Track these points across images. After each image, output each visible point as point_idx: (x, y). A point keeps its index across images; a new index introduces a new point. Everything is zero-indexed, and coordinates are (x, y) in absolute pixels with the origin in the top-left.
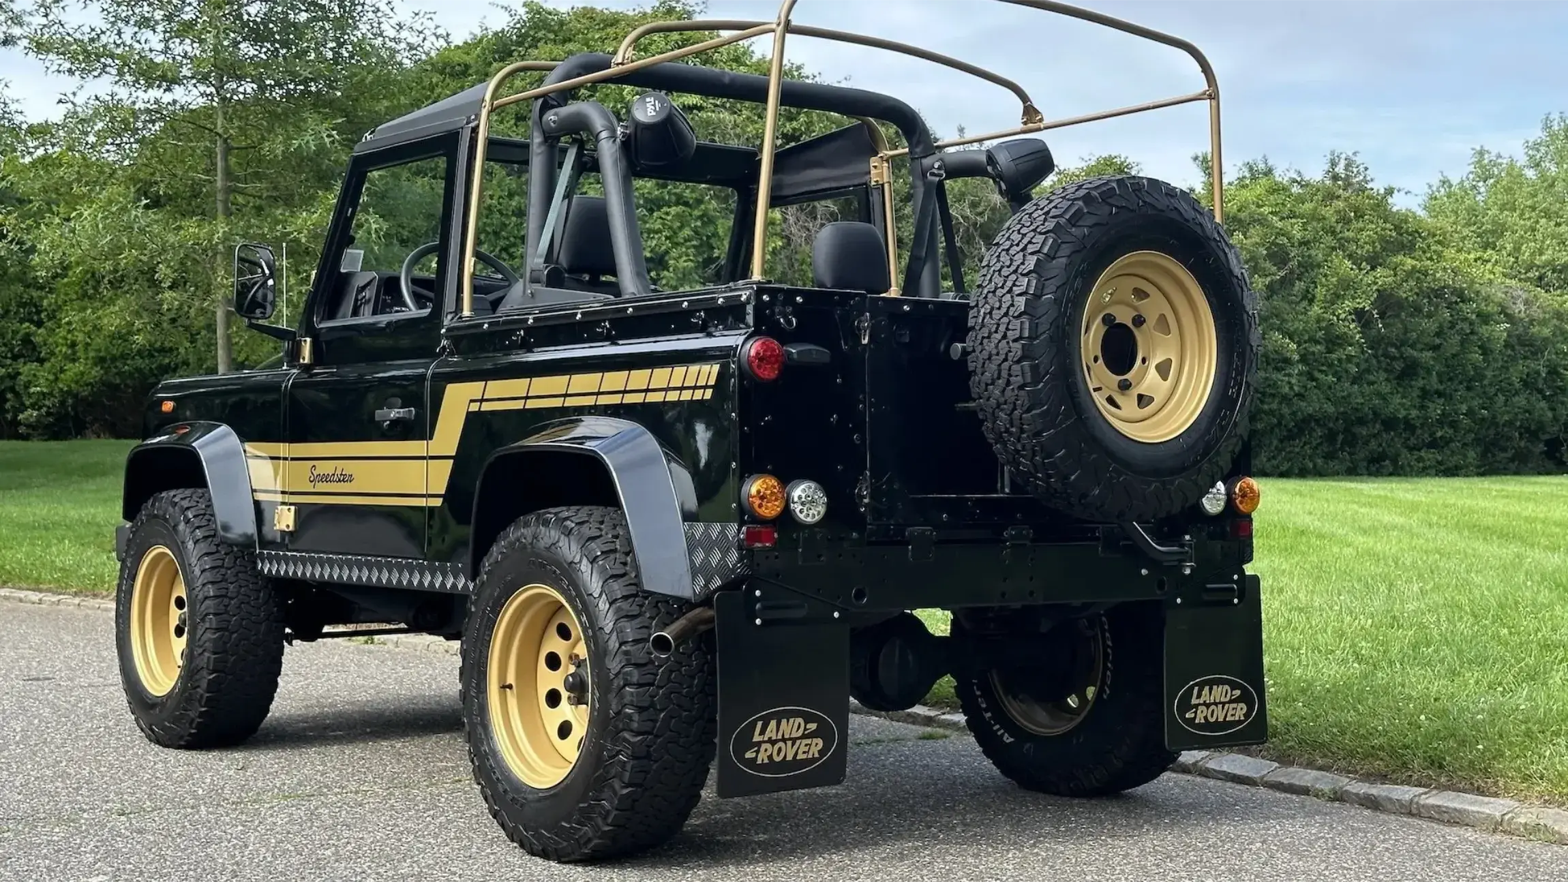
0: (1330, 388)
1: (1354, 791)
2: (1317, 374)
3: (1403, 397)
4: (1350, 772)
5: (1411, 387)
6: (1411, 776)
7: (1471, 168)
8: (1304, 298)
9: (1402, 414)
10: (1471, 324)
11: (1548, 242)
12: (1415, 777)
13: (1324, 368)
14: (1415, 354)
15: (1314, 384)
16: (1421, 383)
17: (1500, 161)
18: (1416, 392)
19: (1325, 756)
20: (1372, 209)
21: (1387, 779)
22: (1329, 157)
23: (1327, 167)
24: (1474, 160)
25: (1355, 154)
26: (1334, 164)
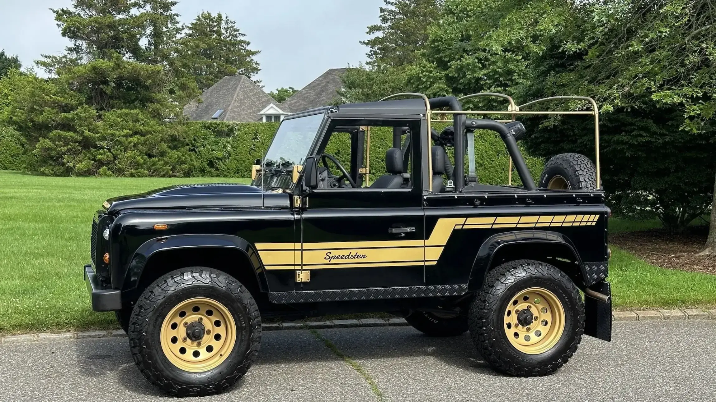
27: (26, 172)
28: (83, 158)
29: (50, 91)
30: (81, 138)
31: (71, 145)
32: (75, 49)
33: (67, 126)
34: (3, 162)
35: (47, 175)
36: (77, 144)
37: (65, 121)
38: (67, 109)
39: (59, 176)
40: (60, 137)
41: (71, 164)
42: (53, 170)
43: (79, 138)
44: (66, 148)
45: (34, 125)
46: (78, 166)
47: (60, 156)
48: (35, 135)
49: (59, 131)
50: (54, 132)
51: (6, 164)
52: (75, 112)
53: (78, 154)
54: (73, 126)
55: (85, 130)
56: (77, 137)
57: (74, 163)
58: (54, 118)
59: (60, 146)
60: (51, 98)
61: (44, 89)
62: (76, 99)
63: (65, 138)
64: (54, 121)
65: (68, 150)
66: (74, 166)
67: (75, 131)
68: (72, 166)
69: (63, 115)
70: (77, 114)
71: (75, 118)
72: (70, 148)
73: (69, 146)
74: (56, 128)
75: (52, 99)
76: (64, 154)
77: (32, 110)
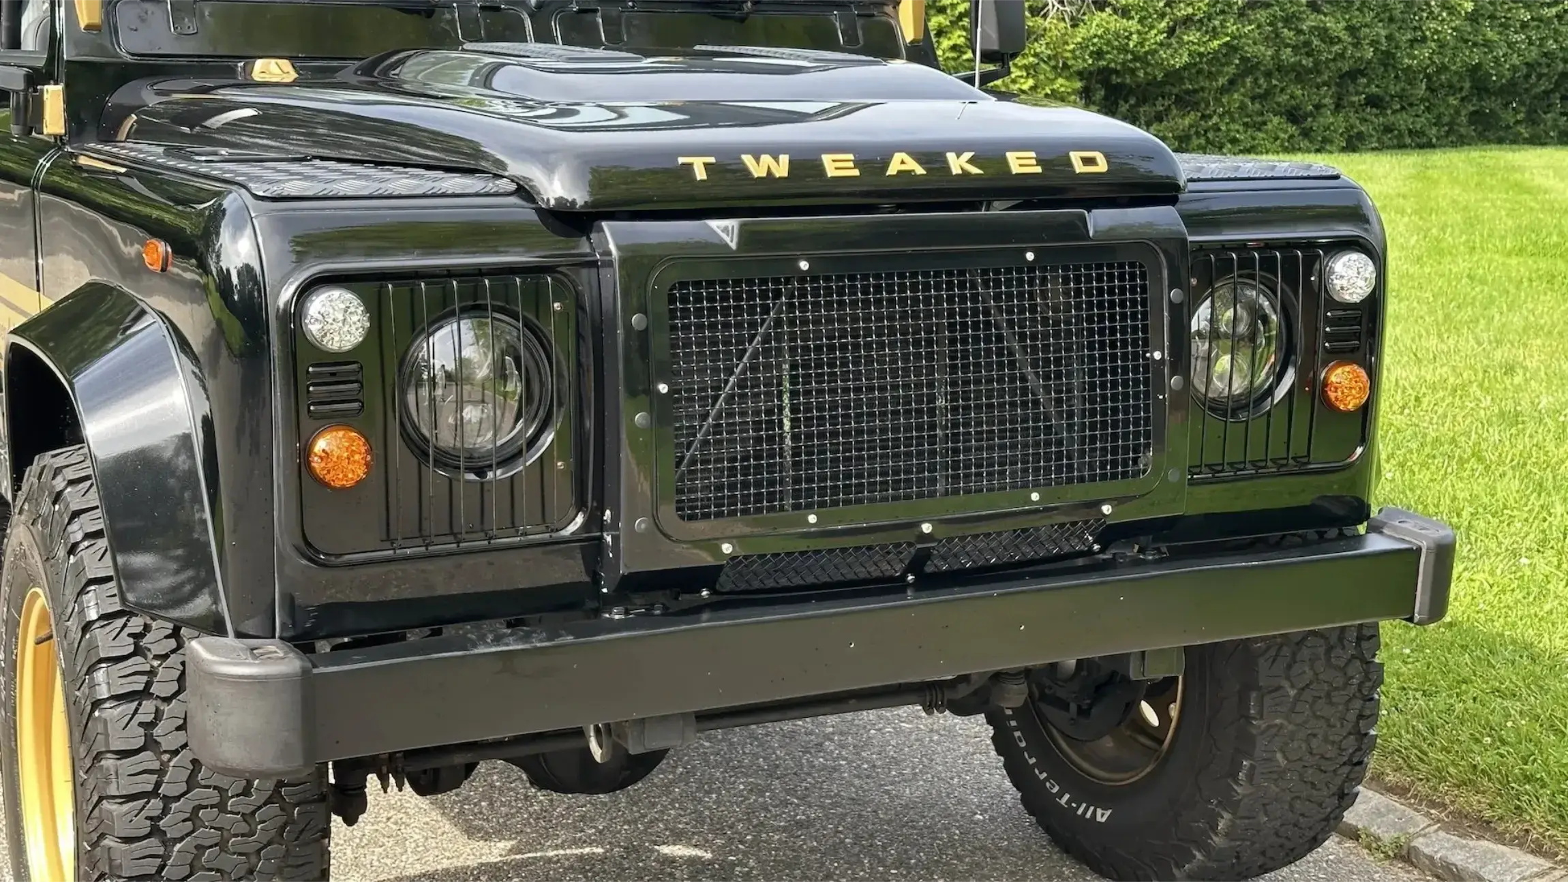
1: (1427, 851)
4: (1433, 804)
6: (1527, 831)
12: (1534, 835)
19: (1398, 769)
21: (1490, 829)
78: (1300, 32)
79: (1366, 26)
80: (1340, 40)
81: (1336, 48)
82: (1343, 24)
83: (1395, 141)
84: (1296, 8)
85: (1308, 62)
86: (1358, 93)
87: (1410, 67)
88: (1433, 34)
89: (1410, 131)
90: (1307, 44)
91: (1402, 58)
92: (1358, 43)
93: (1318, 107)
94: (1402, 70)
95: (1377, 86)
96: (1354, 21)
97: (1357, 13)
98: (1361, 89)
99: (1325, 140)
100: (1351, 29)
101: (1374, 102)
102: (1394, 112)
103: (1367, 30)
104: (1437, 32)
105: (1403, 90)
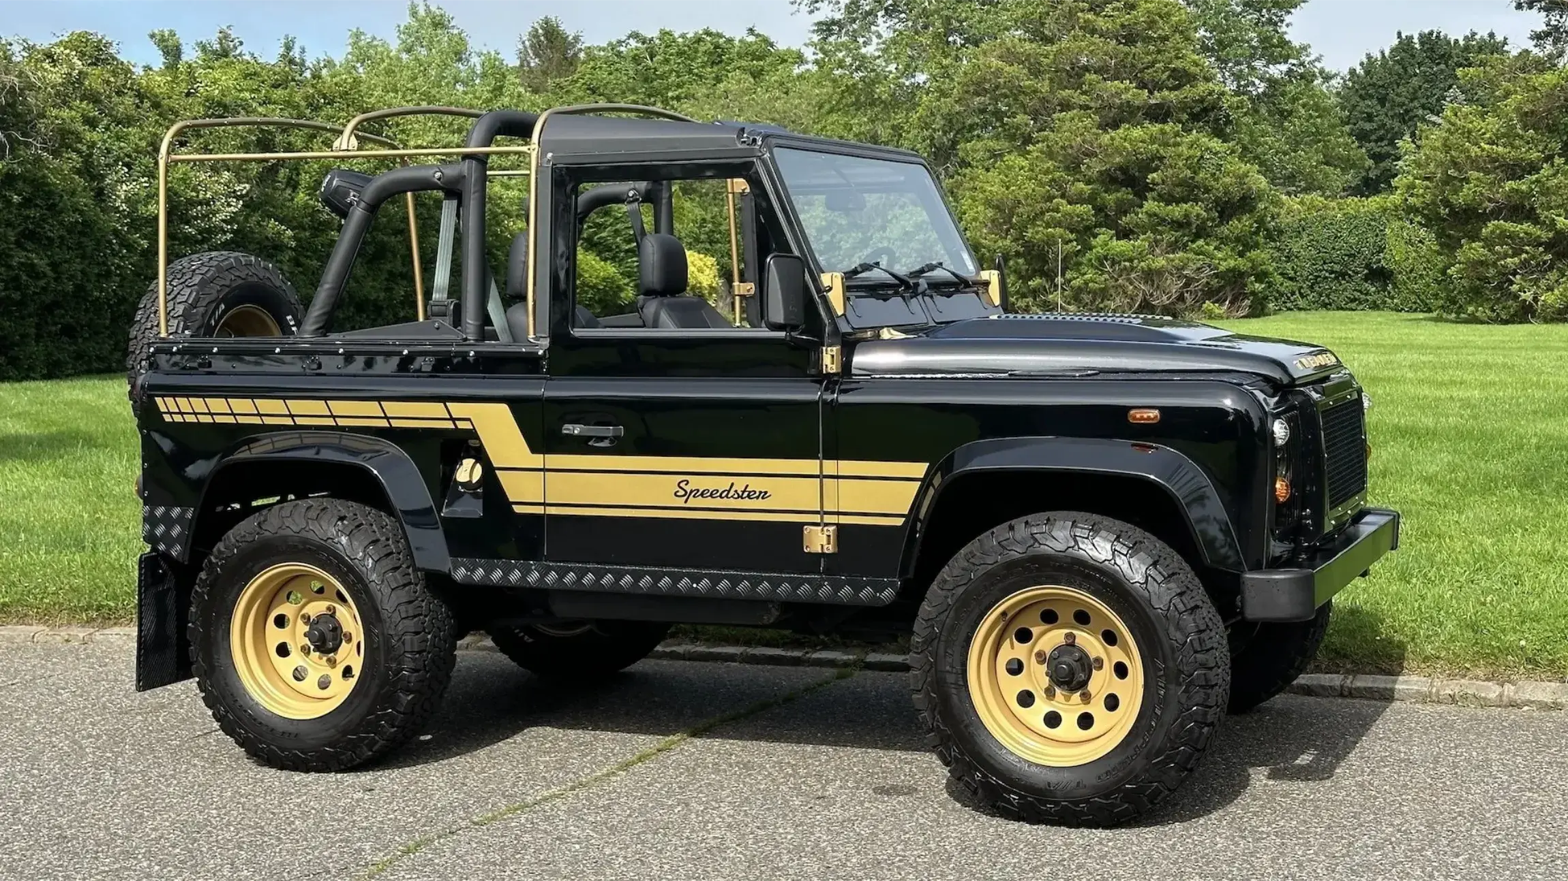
0: (313, 273)
2: (302, 260)
3: (374, 280)
5: (380, 270)
7: (350, 49)
8: (288, 184)
9: (373, 296)
10: (429, 209)
11: (430, 124)
13: (309, 254)
14: (386, 239)
15: (301, 269)
16: (388, 267)
17: (375, 43)
18: (385, 276)
20: (341, 97)
22: (283, 41)
23: (282, 50)
24: (351, 41)
25: (229, 27)
26: (288, 48)
27: (1445, 315)
28: (1557, 281)
29: (1484, 134)
30: (1551, 235)
31: (1527, 253)
32: (1548, 34)
33: (1519, 210)
34: (1423, 297)
35: (1482, 322)
36: (1541, 249)
37: (1516, 199)
38: (1516, 170)
39: (1506, 322)
40: (1504, 237)
41: (1527, 296)
42: (1493, 311)
43: (1545, 235)
44: (1516, 260)
45: (1453, 213)
46: (1543, 298)
47: (1506, 277)
48: (1456, 234)
49: (1502, 222)
50: (1491, 225)
51: (1428, 301)
52: (1534, 177)
53: (1546, 271)
54: (1533, 209)
55: (1560, 215)
56: (1539, 233)
57: (1535, 293)
58: (1486, 193)
59: (1506, 256)
60: (1483, 150)
61: (1470, 132)
62: (1541, 148)
63: (1513, 236)
64: (1490, 200)
65: (1524, 264)
66: (1536, 299)
67: (1536, 221)
68: (1530, 299)
69: (1510, 185)
70: (1538, 181)
71: (1532, 190)
72: (1525, 259)
73: (1524, 256)
74: (1495, 214)
75: (1485, 153)
76: (1515, 273)
77: (1448, 180)
78: (10, 267)
79: (65, 262)
80: (45, 275)
81: (42, 283)
82: (46, 261)
83: (85, 367)
84: (6, 246)
85: (16, 296)
86: (56, 324)
87: (98, 299)
88: (116, 269)
89: (97, 356)
90: (16, 278)
91: (92, 291)
92: (60, 277)
93: (24, 336)
94: (90, 302)
95: (71, 317)
96: (56, 257)
97: (57, 250)
98: (57, 319)
99: (31, 368)
100: (54, 266)
101: (69, 331)
102: (85, 339)
103: (66, 265)
104: (119, 267)
105: (91, 319)
